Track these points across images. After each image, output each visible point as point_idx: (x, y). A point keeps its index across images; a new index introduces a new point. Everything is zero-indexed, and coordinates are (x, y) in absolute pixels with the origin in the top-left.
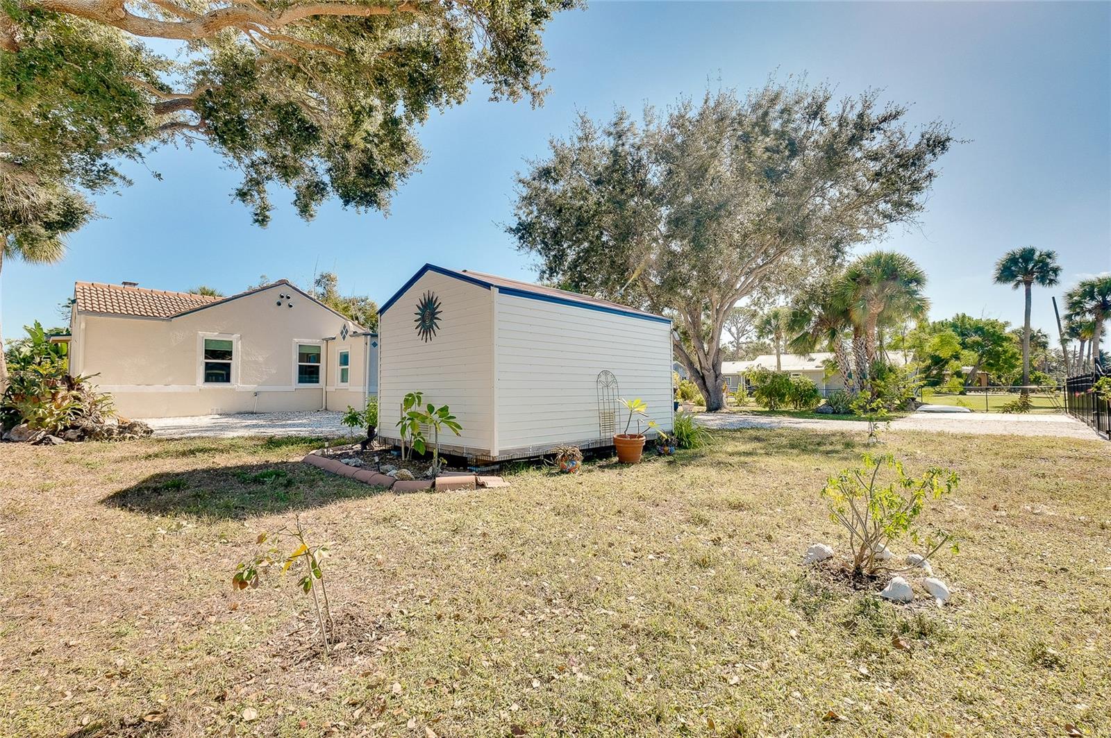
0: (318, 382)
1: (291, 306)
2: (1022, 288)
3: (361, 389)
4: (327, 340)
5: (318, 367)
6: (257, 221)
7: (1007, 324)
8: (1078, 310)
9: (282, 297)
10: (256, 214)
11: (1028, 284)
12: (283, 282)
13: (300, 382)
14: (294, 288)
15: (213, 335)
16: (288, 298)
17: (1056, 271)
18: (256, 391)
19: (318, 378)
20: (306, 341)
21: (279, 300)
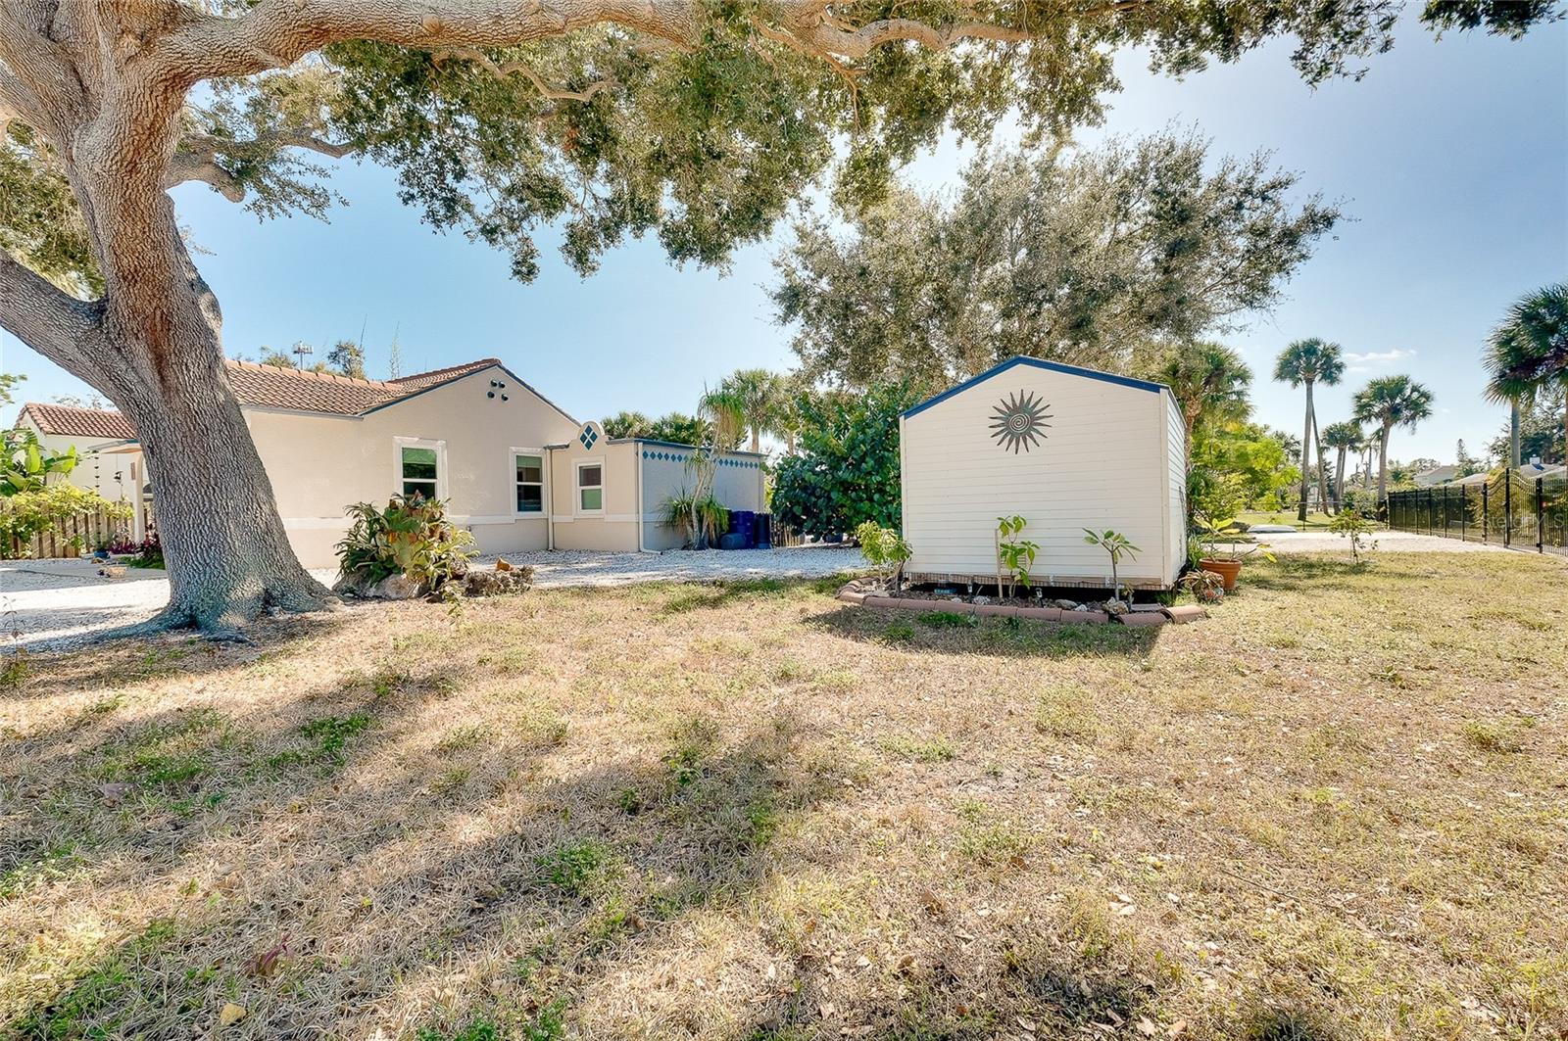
0: (539, 509)
1: (506, 399)
2: (1303, 387)
3: (633, 518)
4: (551, 448)
5: (539, 487)
6: (517, 273)
7: (1267, 428)
8: (1365, 413)
9: (495, 385)
10: (518, 263)
11: (1310, 382)
12: (493, 363)
13: (519, 510)
14: (508, 372)
15: (412, 442)
16: (503, 386)
17: (1339, 367)
18: (469, 523)
19: (540, 503)
20: (526, 451)
21: (490, 389)
